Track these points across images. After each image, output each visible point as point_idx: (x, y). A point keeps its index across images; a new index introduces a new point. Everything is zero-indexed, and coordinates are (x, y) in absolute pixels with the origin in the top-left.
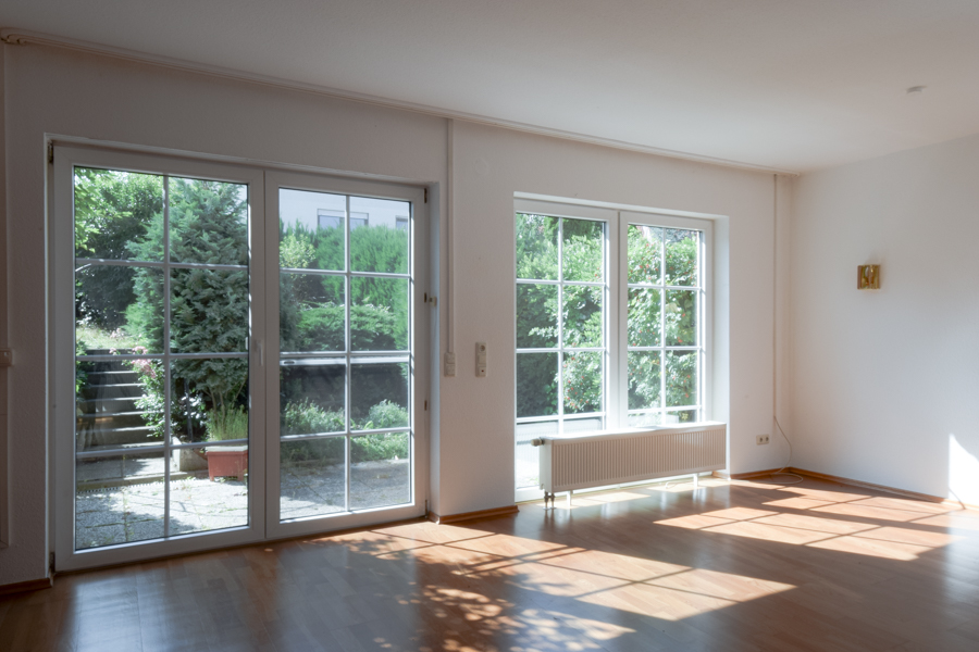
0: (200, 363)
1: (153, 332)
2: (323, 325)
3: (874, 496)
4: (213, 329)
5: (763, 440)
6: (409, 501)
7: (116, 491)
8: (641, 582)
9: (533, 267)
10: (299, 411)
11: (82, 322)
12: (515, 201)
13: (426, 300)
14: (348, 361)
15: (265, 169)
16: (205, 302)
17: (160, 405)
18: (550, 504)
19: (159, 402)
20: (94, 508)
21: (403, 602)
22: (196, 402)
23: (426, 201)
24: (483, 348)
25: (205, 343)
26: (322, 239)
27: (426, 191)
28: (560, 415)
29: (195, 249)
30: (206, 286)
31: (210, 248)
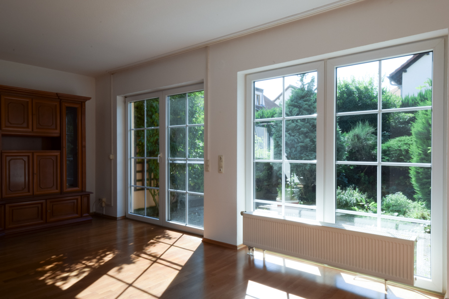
18: (250, 252)
24: (221, 158)
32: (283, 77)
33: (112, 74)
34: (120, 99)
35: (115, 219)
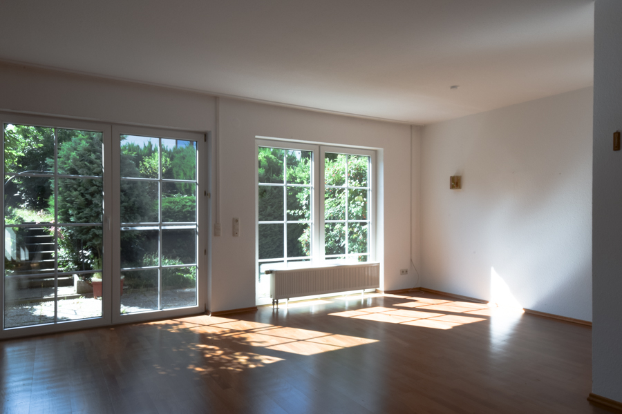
0: (88, 230)
1: (62, 212)
2: (170, 208)
3: (455, 301)
4: (96, 210)
5: (404, 272)
6: (196, 305)
7: (37, 305)
8: (303, 340)
9: (290, 174)
10: (151, 258)
11: (22, 206)
12: (256, 140)
13: (205, 194)
14: (160, 228)
15: (112, 124)
16: (92, 195)
17: (67, 255)
18: (275, 306)
19: (67, 253)
20: (23, 313)
21: (174, 350)
22: (87, 253)
23: (205, 140)
24: (237, 221)
25: (92, 218)
26: (176, 155)
27: (206, 136)
28: (285, 258)
29: (86, 163)
30: (94, 185)
31: (96, 163)
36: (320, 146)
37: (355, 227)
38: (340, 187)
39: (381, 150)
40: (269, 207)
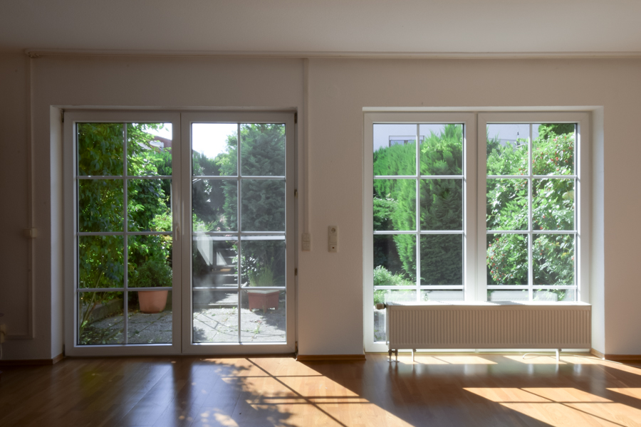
6: (284, 342)
13: (294, 194)
14: (239, 238)
15: (181, 112)
18: (393, 358)
23: (296, 122)
24: (334, 230)
27: (296, 115)
32: (418, 124)
33: (33, 57)
34: (54, 112)
35: (48, 363)
36: (477, 113)
37: (561, 241)
38: (544, 178)
39: (598, 108)
40: (451, 211)
